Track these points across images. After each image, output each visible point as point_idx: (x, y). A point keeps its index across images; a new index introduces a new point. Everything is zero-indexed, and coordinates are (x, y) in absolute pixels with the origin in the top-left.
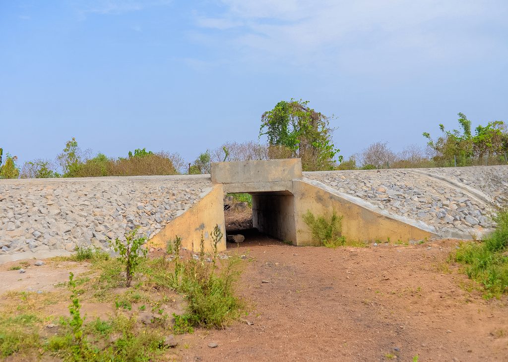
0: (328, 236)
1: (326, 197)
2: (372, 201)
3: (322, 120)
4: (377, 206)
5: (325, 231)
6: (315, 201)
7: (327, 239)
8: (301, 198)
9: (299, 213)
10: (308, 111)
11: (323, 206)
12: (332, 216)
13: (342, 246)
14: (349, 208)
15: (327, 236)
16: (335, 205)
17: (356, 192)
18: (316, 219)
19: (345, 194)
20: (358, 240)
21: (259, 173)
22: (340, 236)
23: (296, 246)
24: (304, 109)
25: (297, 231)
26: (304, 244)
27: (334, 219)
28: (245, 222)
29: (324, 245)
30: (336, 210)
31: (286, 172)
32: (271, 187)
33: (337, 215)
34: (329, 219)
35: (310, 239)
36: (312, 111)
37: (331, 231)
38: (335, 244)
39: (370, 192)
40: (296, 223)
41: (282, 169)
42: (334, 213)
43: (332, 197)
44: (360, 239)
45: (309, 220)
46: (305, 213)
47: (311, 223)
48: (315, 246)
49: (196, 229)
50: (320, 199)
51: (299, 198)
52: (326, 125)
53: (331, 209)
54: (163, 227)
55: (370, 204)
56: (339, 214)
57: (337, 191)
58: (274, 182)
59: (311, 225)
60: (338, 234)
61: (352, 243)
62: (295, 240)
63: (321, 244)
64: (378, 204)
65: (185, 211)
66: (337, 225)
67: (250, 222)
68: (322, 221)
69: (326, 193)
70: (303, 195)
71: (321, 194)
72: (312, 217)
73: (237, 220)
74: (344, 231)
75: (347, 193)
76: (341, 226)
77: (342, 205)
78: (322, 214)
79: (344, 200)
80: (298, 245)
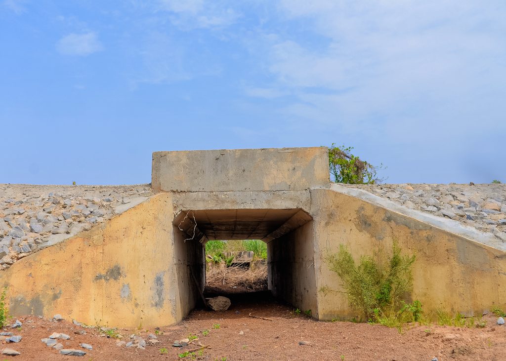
0: (383, 301)
1: (377, 218)
2: (477, 225)
3: (369, 170)
4: (491, 234)
5: (376, 290)
6: (354, 227)
7: (382, 308)
8: (327, 224)
9: (324, 254)
10: (352, 159)
11: (372, 236)
12: (392, 256)
13: (416, 324)
14: (428, 239)
15: (380, 300)
16: (396, 234)
17: (439, 209)
18: (357, 264)
19: (419, 212)
20: (448, 310)
21: (245, 173)
22: (409, 301)
23: (317, 320)
24: (348, 157)
25: (319, 289)
26: (333, 318)
27: (395, 263)
28: (259, 282)
29: (374, 320)
30: (400, 245)
31: (299, 173)
32: (268, 202)
33: (401, 256)
34: (384, 265)
35: (346, 307)
36: (357, 159)
37: (390, 289)
38: (399, 317)
39: (470, 209)
40: (317, 273)
41: (291, 166)
42: (396, 251)
43: (390, 218)
44: (456, 307)
45: (344, 266)
46: (335, 251)
47: (348, 273)
48: (354, 321)
49: (98, 278)
50: (364, 223)
51: (323, 223)
52: (373, 175)
53: (388, 242)
54: (4, 266)
55: (474, 229)
56: (406, 254)
57: (399, 206)
58: (274, 192)
59: (347, 277)
60: (405, 296)
61: (436, 316)
62: (316, 308)
63: (369, 318)
64: (493, 231)
65: (71, 235)
66: (402, 276)
67: (265, 282)
68: (371, 269)
69: (378, 209)
70: (331, 216)
71: (368, 212)
72: (349, 261)
73: (247, 280)
74: (418, 289)
75: (422, 210)
76: (410, 279)
77: (412, 233)
78: (371, 255)
79: (417, 223)
80: (320, 317)
